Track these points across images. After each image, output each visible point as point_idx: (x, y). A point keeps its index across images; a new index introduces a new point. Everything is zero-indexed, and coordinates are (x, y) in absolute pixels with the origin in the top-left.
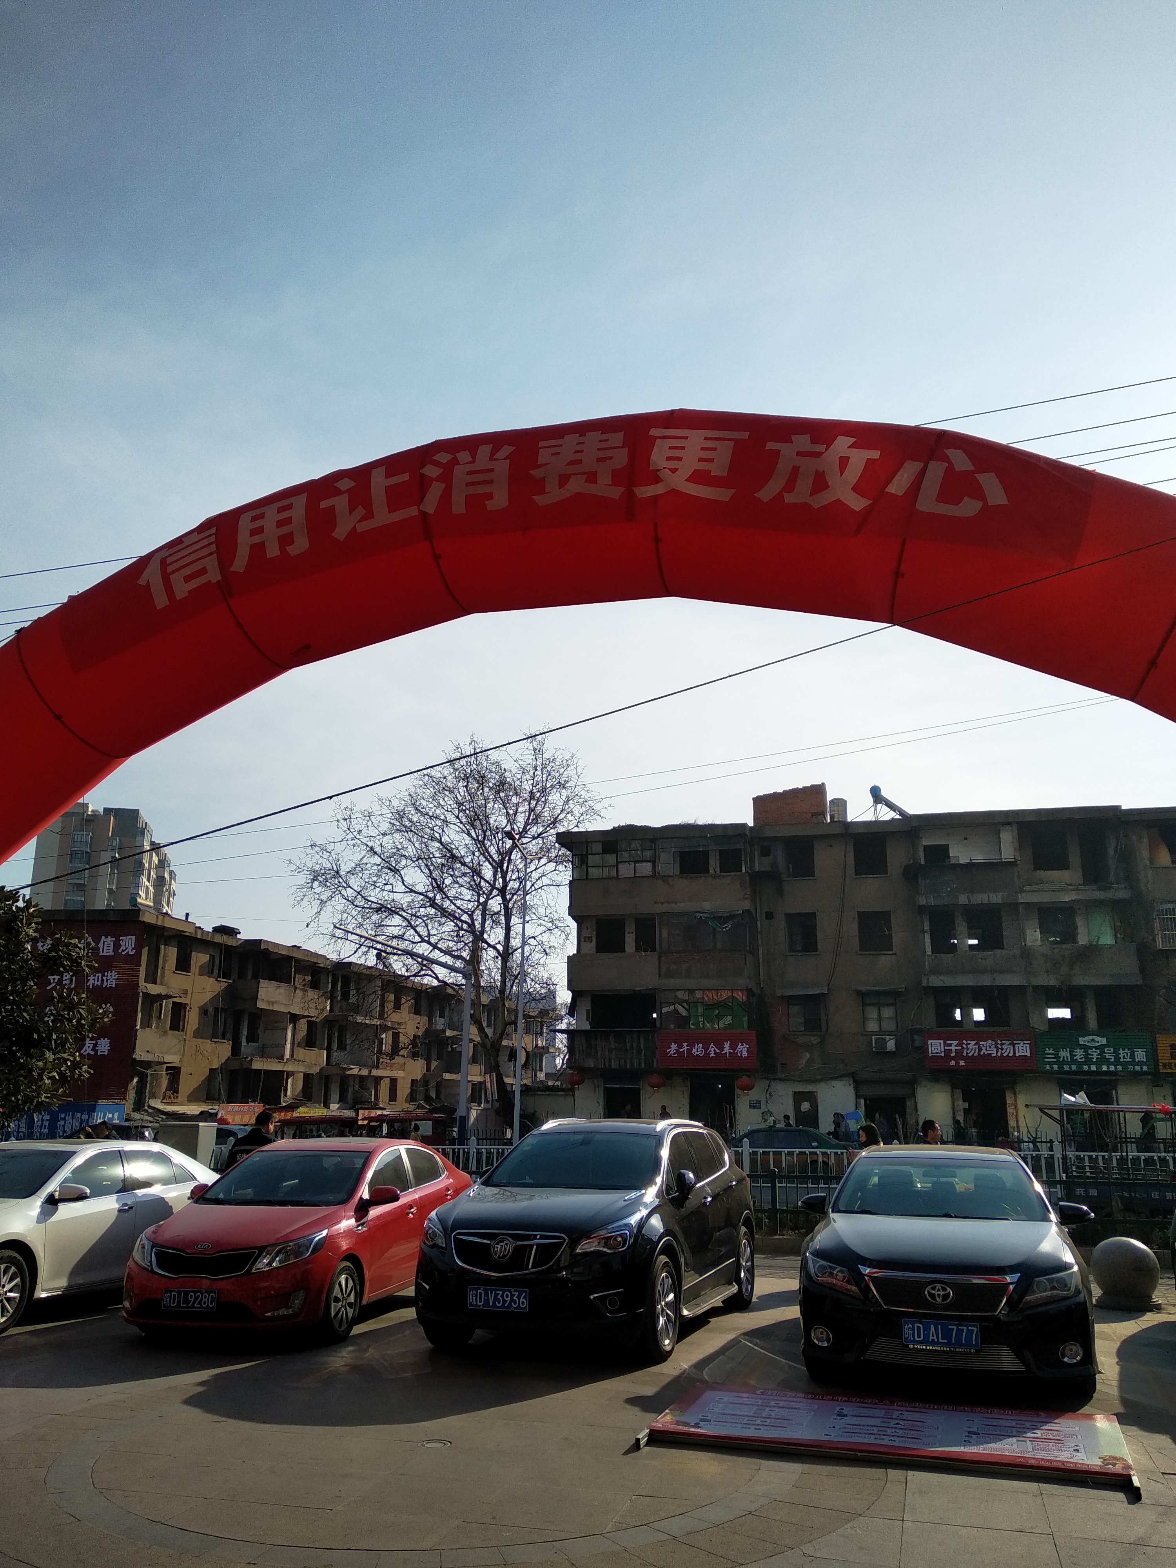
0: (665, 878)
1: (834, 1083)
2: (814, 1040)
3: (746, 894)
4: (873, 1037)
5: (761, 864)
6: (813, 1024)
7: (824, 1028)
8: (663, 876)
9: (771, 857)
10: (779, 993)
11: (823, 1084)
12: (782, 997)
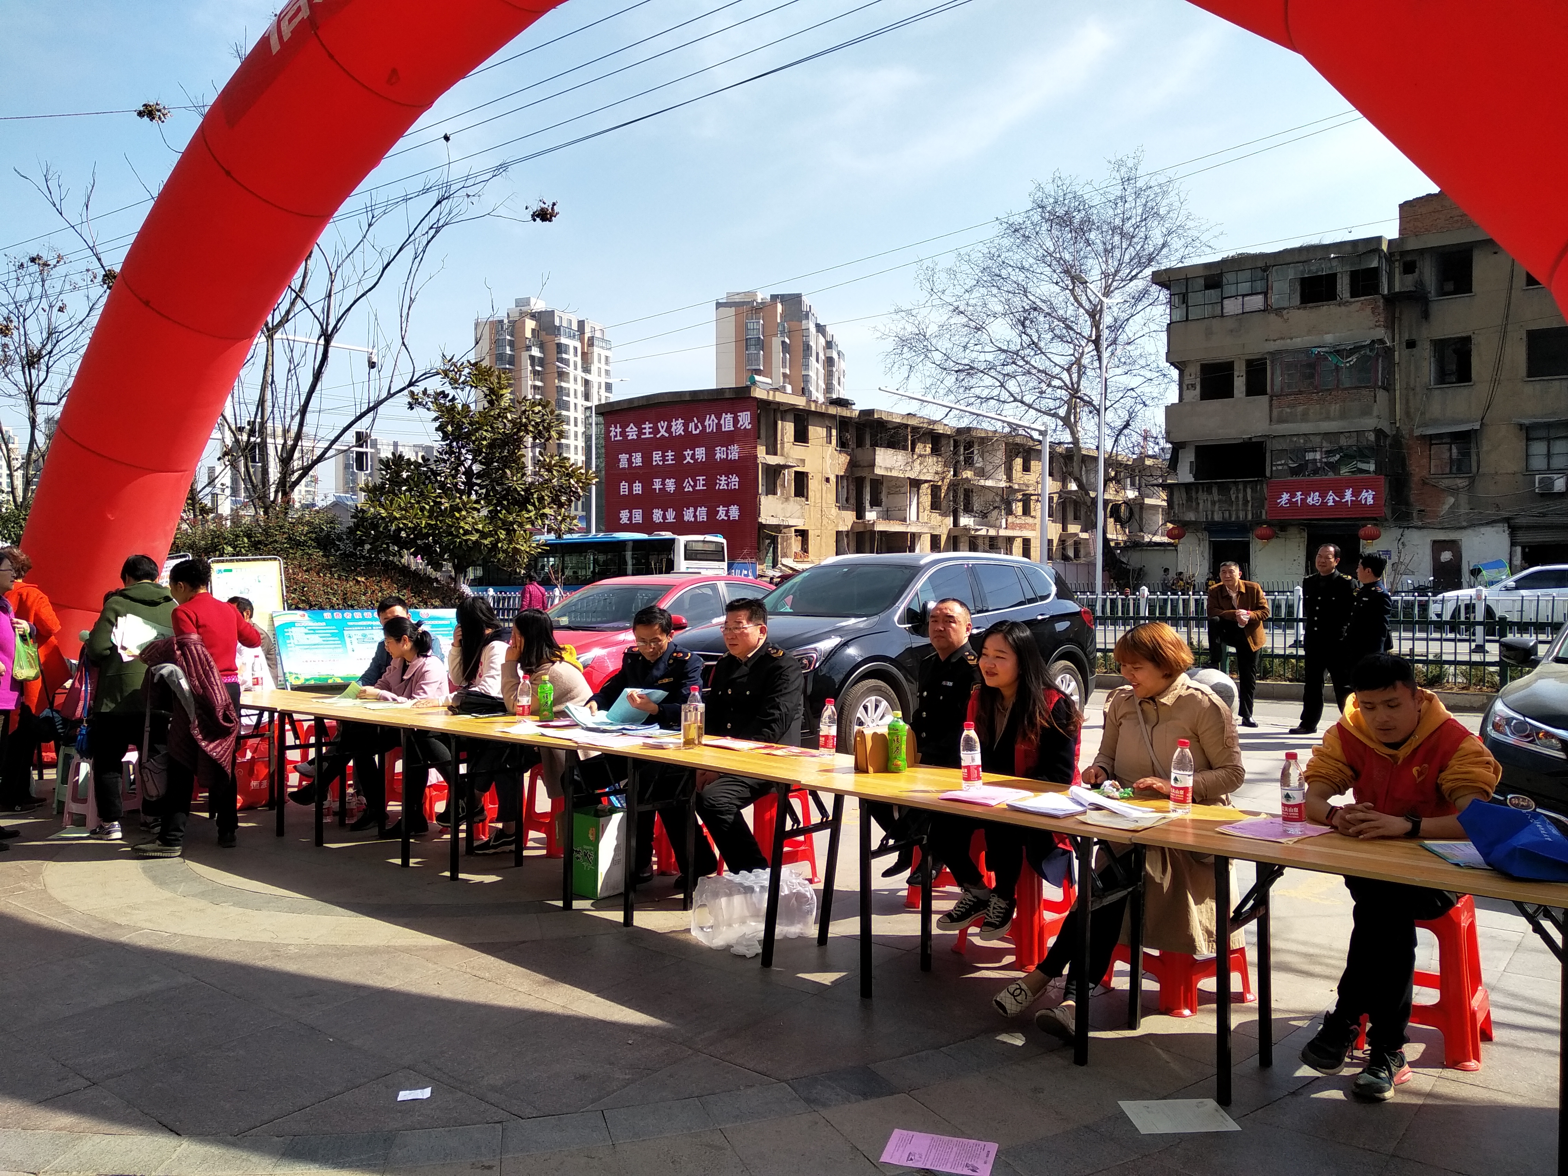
0: (1278, 311)
1: (1483, 530)
2: (1461, 483)
3: (1378, 321)
4: (1537, 477)
5: (1402, 283)
6: (1460, 466)
7: (1474, 469)
8: (1276, 309)
9: (1416, 275)
10: (1417, 432)
11: (1469, 532)
12: (1423, 437)
